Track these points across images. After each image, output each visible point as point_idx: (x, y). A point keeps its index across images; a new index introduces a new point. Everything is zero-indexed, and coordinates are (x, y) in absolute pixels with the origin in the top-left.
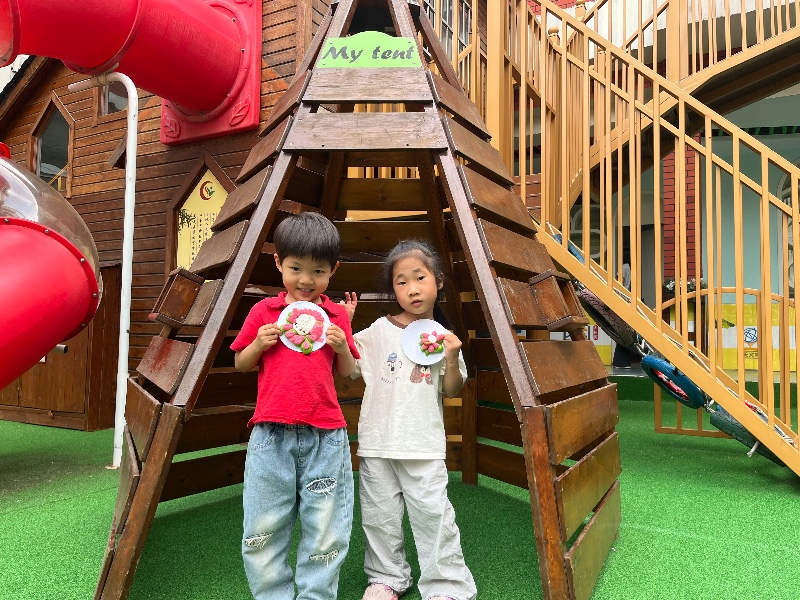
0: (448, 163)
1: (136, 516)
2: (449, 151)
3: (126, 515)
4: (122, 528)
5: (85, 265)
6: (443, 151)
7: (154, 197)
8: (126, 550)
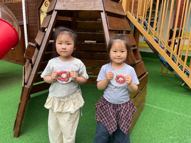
0: (103, 15)
1: (20, 112)
2: (104, 11)
3: (18, 111)
4: (17, 114)
5: (14, 29)
6: (102, 11)
7: (33, 5)
8: (19, 119)
